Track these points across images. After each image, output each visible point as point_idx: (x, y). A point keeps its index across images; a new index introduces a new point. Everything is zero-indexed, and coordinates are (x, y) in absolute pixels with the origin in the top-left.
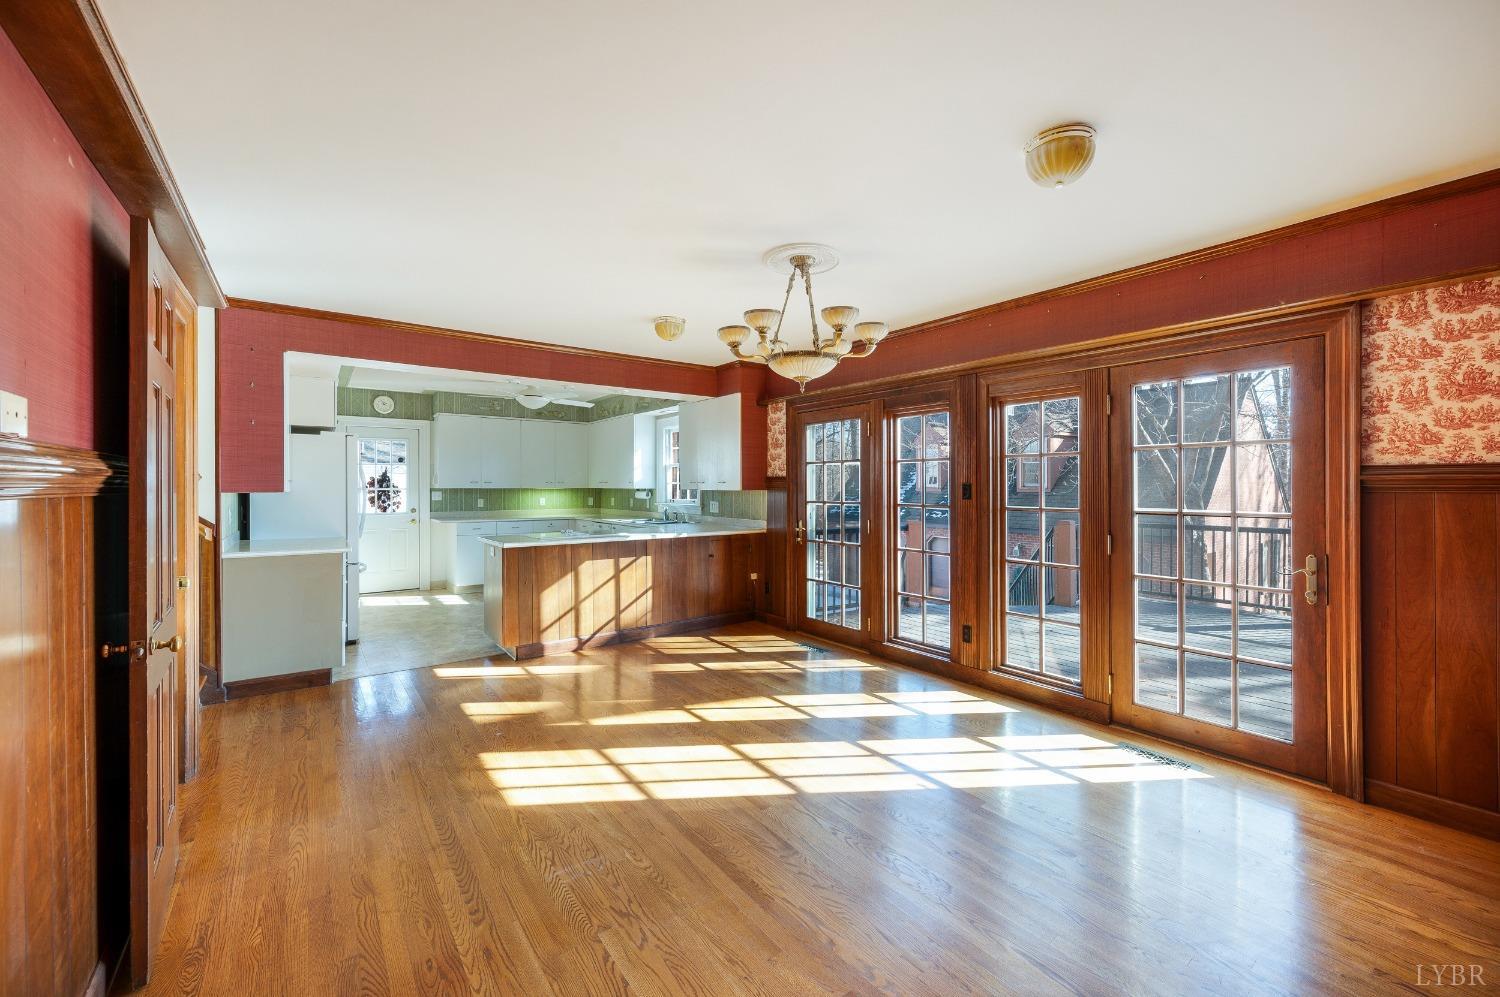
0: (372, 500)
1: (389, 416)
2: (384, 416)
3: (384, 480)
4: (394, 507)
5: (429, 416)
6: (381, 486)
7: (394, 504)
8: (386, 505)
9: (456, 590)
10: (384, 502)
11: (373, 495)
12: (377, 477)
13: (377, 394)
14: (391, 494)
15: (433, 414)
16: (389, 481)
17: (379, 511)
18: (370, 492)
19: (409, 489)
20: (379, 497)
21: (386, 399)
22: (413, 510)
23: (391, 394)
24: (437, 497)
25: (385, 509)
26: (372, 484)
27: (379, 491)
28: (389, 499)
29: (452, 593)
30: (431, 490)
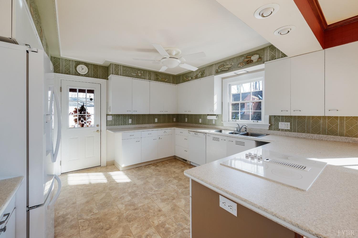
0: (76, 121)
1: (85, 75)
2: (82, 75)
3: (83, 109)
4: (88, 124)
5: (106, 77)
6: (81, 113)
7: (88, 122)
8: (83, 123)
9: (121, 169)
10: (82, 121)
11: (76, 117)
12: (79, 108)
13: (78, 63)
14: (87, 117)
15: (108, 76)
16: (85, 110)
17: (79, 126)
18: (74, 116)
19: (95, 115)
20: (80, 119)
21: (84, 66)
22: (98, 126)
23: (86, 64)
24: (110, 118)
25: (83, 125)
26: (76, 112)
27: (79, 116)
28: (85, 119)
29: (119, 170)
30: (107, 115)
